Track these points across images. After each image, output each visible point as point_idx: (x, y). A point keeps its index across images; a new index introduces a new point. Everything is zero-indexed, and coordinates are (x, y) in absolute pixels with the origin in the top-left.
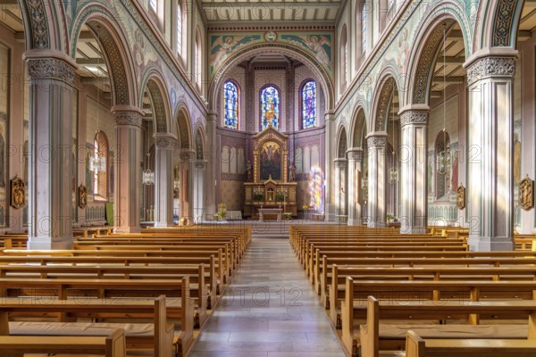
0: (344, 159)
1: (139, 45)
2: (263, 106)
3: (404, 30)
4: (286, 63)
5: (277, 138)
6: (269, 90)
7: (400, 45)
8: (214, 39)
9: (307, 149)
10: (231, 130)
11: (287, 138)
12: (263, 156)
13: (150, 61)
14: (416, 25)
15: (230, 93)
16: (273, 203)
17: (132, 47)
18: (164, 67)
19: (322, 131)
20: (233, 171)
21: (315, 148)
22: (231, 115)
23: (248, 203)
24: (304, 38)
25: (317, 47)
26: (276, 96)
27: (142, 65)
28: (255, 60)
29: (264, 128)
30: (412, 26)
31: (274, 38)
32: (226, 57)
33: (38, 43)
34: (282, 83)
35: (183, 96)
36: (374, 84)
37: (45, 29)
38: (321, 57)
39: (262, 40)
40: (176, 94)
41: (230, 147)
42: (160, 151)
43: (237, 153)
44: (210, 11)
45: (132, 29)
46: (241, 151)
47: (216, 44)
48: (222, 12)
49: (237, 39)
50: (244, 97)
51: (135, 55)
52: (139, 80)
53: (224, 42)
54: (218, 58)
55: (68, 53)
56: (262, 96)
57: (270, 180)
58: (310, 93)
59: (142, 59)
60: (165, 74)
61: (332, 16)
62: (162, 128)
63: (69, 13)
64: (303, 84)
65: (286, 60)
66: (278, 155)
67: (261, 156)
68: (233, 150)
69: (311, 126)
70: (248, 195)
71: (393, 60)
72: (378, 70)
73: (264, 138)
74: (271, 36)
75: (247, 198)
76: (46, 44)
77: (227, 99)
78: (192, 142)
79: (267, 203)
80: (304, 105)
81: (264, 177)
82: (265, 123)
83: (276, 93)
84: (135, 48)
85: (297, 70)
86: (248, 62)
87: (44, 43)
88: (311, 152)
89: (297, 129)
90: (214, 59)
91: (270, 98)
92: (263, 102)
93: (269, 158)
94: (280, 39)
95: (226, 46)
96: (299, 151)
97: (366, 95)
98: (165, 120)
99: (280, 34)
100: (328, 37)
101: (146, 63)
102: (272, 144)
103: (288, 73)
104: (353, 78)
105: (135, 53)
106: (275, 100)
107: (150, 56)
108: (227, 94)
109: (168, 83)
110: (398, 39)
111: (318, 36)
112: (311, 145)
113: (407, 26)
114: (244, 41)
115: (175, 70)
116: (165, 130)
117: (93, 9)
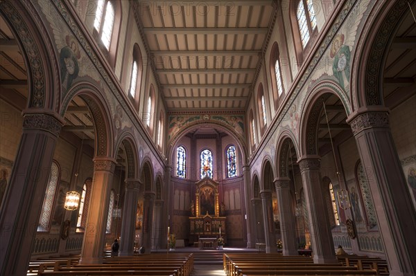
0: (258, 199)
1: (119, 115)
2: (202, 162)
3: (293, 106)
4: (216, 134)
5: (211, 184)
6: (206, 151)
7: (292, 116)
8: (171, 119)
9: (232, 192)
10: (180, 179)
11: (218, 184)
12: (202, 196)
13: (126, 127)
14: (302, 101)
15: (181, 154)
16: (210, 233)
17: (113, 115)
18: (136, 132)
19: (241, 179)
20: (182, 208)
21: (237, 191)
22: (181, 169)
23: (192, 233)
24: (227, 118)
25: (235, 123)
26: (210, 156)
27: (119, 129)
28: (196, 133)
29: (202, 177)
30: (299, 102)
31: (208, 118)
32: (178, 130)
33: (36, 103)
34: (214, 147)
35: (148, 153)
36: (276, 143)
37: (43, 94)
38: (238, 130)
39: (201, 119)
40: (144, 152)
41: (180, 190)
42: (128, 192)
43: (185, 195)
44: (169, 102)
45: (114, 104)
46: (187, 193)
47: (173, 121)
48: (176, 103)
49: (185, 119)
50: (189, 156)
51: (115, 122)
52: (116, 138)
53: (178, 120)
54: (174, 130)
55: (58, 112)
56: (202, 156)
57: (207, 215)
58: (232, 153)
59: (120, 125)
60: (136, 137)
61: (243, 105)
62: (132, 175)
63: (64, 85)
64: (227, 148)
65: (216, 132)
66: (212, 196)
67: (201, 197)
68: (182, 193)
69: (234, 175)
70: (192, 227)
71: (288, 126)
72: (277, 133)
73: (203, 184)
74: (206, 117)
75: (191, 229)
76: (42, 104)
77: (179, 158)
78: (153, 186)
79: (206, 233)
80: (228, 161)
81: (203, 213)
82: (203, 173)
83: (210, 153)
84: (116, 117)
85: (223, 139)
86: (193, 134)
87: (40, 104)
88: (234, 194)
89: (224, 178)
90: (171, 131)
91: (206, 157)
92: (202, 159)
93: (206, 198)
94: (212, 119)
95: (179, 123)
96: (226, 193)
97: (270, 152)
98: (134, 170)
99: (212, 116)
100: (241, 118)
101: (123, 128)
102: (208, 188)
103: (217, 141)
104: (260, 141)
105: (115, 120)
106: (209, 158)
107: (126, 123)
108: (179, 154)
109: (138, 143)
110: (289, 111)
111: (235, 117)
112: (234, 189)
113: (295, 102)
114: (190, 120)
115: (144, 135)
116: (133, 176)
117: (86, 86)
